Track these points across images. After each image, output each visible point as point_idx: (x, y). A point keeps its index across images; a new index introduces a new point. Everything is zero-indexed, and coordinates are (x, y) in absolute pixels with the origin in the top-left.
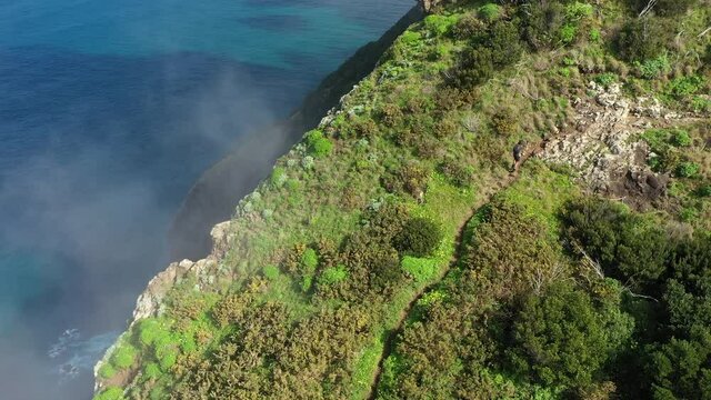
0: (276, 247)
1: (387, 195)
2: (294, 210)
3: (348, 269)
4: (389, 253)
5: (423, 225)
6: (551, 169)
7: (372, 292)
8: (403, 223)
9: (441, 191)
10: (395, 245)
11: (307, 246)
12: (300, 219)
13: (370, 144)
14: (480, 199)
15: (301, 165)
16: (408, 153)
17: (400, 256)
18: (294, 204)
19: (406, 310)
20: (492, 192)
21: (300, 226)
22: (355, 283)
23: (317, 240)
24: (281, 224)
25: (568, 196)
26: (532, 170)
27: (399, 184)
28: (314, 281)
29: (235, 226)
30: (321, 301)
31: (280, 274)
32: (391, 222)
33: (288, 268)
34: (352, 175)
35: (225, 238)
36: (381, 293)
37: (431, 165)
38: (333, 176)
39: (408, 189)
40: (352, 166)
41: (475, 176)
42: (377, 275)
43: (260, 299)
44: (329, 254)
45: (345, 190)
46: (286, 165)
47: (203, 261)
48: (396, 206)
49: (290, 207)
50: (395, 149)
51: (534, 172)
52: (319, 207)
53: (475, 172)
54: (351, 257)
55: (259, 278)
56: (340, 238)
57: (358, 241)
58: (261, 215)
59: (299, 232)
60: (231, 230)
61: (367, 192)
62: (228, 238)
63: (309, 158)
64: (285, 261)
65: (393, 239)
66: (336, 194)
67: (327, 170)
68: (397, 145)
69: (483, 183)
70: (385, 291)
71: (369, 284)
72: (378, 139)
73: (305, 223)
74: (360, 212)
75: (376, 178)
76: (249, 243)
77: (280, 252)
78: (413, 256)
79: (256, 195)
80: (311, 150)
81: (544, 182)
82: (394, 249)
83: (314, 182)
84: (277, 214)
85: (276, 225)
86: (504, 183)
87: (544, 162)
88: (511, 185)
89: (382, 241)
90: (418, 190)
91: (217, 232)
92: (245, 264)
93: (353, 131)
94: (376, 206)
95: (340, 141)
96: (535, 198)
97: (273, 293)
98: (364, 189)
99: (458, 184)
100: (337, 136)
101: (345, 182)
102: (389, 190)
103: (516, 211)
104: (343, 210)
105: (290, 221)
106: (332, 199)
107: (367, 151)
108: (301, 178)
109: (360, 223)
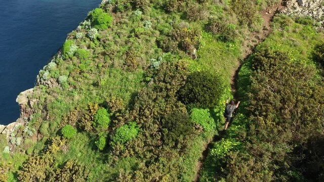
0: (72, 108)
1: (165, 54)
2: (85, 74)
3: (140, 126)
4: (177, 107)
5: (205, 78)
6: (296, 22)
7: (167, 148)
8: (185, 77)
9: (211, 47)
10: (180, 98)
11: (100, 105)
12: (91, 82)
13: (143, 13)
14: (244, 51)
15: (87, 36)
16: (178, 17)
17: (188, 110)
18: (84, 70)
19: (200, 160)
20: (252, 44)
21: (92, 87)
22: (149, 140)
23: (108, 100)
24: (75, 87)
25: (316, 42)
26: (282, 23)
27: (174, 44)
28: (108, 139)
29: (36, 92)
30: (117, 159)
31: (78, 132)
32: (173, 77)
33: (83, 128)
34: (131, 40)
35: (29, 103)
36: (175, 147)
37: (197, 26)
38: (116, 43)
39: (183, 47)
40: (131, 32)
41: (237, 32)
42: (169, 130)
43: (60, 159)
44: (119, 111)
45: (127, 54)
46: (75, 38)
47: (12, 124)
48: (175, 63)
49: (81, 72)
50: (166, 16)
51: (283, 25)
52: (107, 70)
53: (237, 28)
54: (141, 114)
55: (58, 138)
56: (128, 96)
57: (146, 97)
58: (58, 81)
59: (91, 93)
60: (33, 97)
61: (147, 53)
62: (32, 103)
63: (94, 30)
64: (80, 121)
65: (178, 92)
66: (120, 57)
67: (110, 38)
68: (168, 12)
69: (244, 37)
70: (179, 146)
71: (162, 139)
72: (150, 9)
73: (96, 85)
74: (142, 72)
75: (153, 40)
76: (49, 107)
77: (76, 113)
78: (200, 108)
79: (52, 65)
80: (95, 23)
81: (294, 32)
82: (180, 103)
83: (100, 49)
84: (71, 79)
85: (71, 89)
86: (261, 36)
87: (289, 16)
88: (267, 36)
89: (168, 96)
90: (192, 47)
91: (22, 99)
92: (46, 125)
93: (129, 4)
94: (157, 64)
95: (119, 14)
96: (291, 46)
97: (72, 152)
98: (144, 51)
99: (225, 40)
100: (115, 10)
101: (127, 47)
102: (166, 50)
103: (282, 57)
104: (128, 70)
105: (82, 84)
106: (117, 62)
107: (142, 20)
108: (89, 47)
109: (145, 81)
